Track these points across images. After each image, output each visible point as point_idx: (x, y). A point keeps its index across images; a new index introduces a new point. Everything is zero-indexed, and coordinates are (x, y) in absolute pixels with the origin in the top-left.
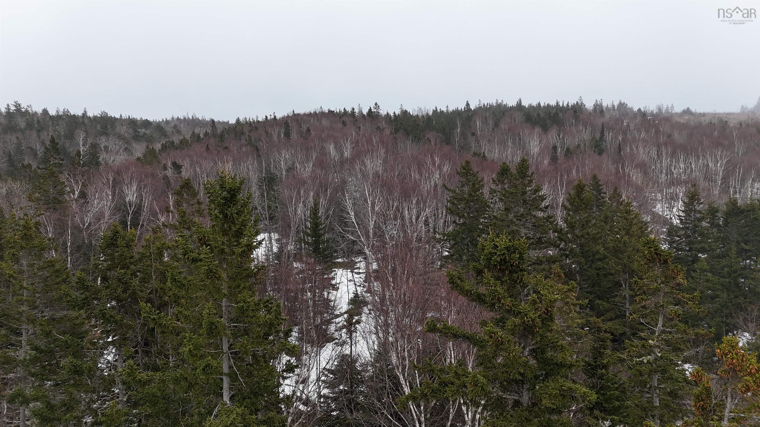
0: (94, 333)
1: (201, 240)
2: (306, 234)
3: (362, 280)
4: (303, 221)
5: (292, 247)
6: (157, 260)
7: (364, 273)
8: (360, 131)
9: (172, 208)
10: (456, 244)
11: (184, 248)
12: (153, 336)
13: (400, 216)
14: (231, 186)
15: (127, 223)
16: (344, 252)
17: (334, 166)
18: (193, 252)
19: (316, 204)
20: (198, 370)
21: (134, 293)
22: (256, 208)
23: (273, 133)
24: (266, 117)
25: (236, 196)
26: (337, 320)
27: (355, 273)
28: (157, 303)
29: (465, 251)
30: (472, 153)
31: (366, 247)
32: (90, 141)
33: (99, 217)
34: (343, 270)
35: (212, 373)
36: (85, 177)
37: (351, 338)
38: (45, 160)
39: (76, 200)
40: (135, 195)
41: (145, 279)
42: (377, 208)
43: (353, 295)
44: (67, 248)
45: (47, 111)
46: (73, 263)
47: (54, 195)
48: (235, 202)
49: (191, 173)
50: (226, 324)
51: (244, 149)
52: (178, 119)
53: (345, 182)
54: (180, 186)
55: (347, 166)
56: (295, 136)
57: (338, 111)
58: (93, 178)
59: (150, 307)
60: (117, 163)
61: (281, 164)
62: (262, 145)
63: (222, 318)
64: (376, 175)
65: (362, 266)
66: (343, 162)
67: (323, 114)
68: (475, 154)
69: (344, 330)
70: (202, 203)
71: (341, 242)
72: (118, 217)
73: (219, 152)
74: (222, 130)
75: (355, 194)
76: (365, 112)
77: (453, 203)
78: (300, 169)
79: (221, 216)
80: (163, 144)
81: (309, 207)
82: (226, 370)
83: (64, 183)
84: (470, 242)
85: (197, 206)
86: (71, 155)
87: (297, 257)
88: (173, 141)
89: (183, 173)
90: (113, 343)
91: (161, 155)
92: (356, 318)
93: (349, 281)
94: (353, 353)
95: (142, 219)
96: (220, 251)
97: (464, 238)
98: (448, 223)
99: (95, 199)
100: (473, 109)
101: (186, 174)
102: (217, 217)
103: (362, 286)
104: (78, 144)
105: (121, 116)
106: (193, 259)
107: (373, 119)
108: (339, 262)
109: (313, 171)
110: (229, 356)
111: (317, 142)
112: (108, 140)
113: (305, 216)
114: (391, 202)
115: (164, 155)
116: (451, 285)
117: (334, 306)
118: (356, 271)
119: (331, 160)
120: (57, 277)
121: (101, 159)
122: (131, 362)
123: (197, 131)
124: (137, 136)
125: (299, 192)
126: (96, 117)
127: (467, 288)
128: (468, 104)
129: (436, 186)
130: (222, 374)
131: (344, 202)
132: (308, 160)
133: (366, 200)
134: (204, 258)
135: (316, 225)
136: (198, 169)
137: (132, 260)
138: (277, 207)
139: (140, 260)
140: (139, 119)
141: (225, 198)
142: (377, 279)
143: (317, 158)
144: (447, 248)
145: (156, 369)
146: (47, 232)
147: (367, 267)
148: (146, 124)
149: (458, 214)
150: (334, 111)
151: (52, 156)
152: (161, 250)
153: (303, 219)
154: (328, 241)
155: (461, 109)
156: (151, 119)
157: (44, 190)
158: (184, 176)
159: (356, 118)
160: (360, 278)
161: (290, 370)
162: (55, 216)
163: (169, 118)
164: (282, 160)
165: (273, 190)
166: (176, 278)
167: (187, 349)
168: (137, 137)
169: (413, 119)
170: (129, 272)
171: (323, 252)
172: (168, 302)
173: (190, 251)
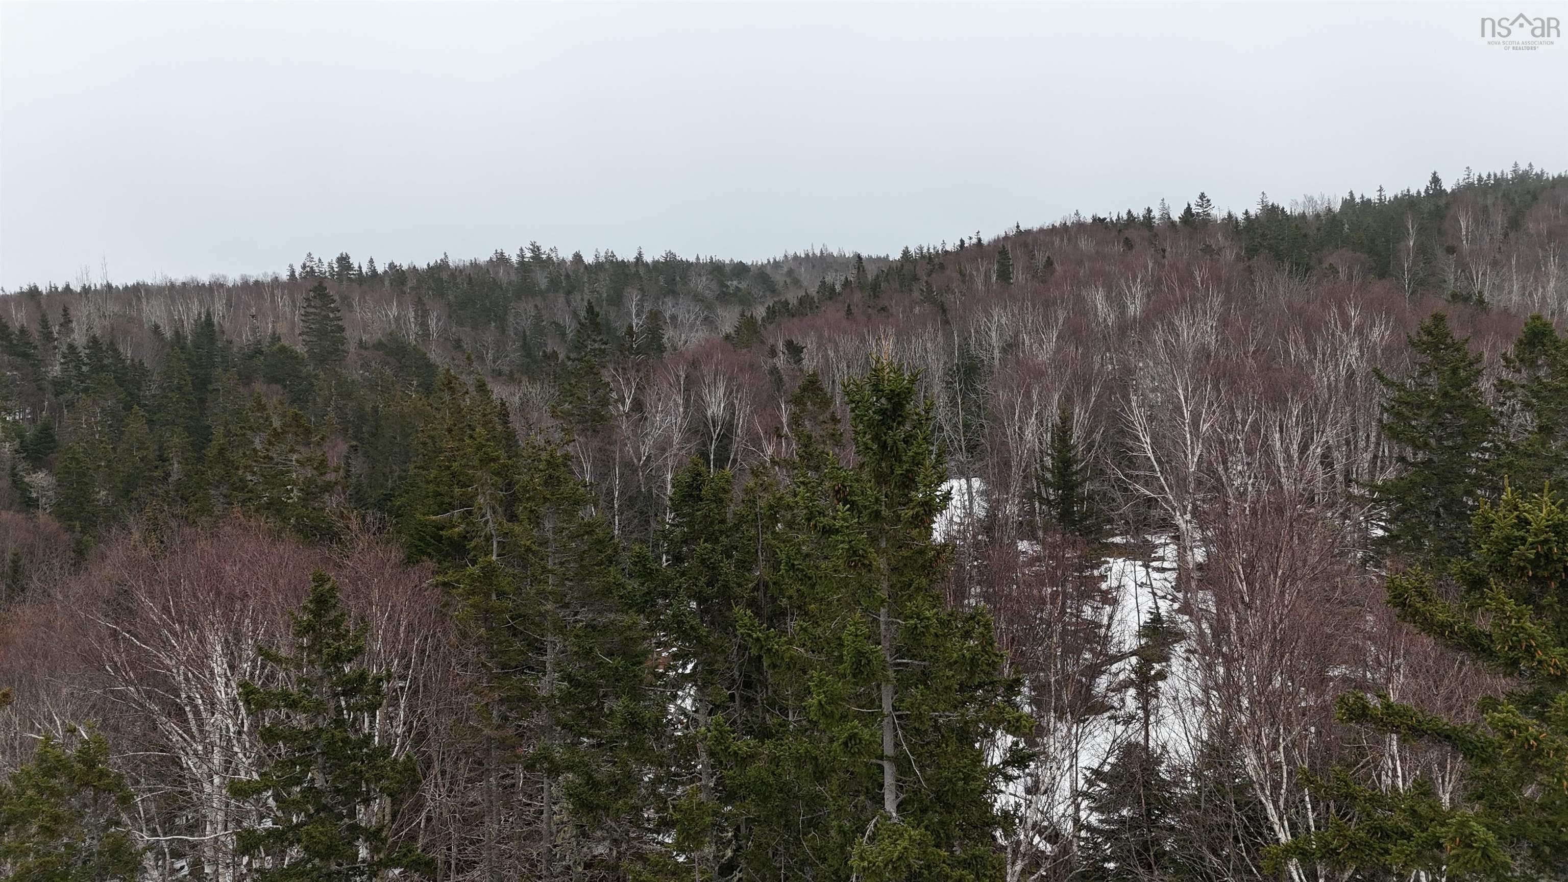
0: (655, 656)
1: (837, 492)
2: (1042, 480)
3: (1169, 586)
4: (1038, 455)
5: (1016, 510)
6: (768, 528)
7: (1174, 569)
8: (1164, 257)
9: (786, 428)
10: (1405, 511)
11: (807, 507)
12: (759, 669)
13: (1262, 446)
14: (893, 387)
15: (709, 457)
16: (1127, 523)
17: (1104, 336)
18: (824, 516)
19: (1066, 419)
20: (835, 744)
21: (726, 586)
22: (941, 429)
23: (975, 273)
24: (962, 241)
25: (902, 406)
26: (1114, 668)
27: (1154, 569)
28: (767, 609)
29: (1431, 528)
30: (1447, 295)
31: (1178, 514)
32: (648, 306)
33: (663, 447)
34: (1125, 561)
35: (860, 753)
36: (641, 374)
37: (1145, 708)
38: (579, 346)
39: (628, 415)
40: (722, 405)
41: (744, 562)
42: (1204, 427)
43: (1149, 615)
44: (613, 500)
45: (581, 257)
46: (622, 528)
47: (594, 407)
48: (900, 419)
49: (818, 362)
50: (888, 659)
51: (917, 310)
52: (796, 257)
53: (1130, 371)
54: (799, 387)
55: (1133, 336)
56: (1020, 278)
57: (1114, 219)
58: (655, 374)
59: (750, 617)
60: (691, 346)
61: (990, 337)
62: (952, 300)
63: (879, 644)
64: (1203, 353)
65: (1170, 555)
66: (1124, 328)
67: (1080, 226)
68: (1454, 296)
69: (1132, 692)
70: (839, 421)
71: (1120, 500)
72: (693, 445)
73: (869, 318)
74: (875, 274)
75: (1152, 396)
76: (1176, 215)
77: (1399, 415)
78: (1031, 346)
79: (875, 447)
80: (769, 308)
81: (1050, 425)
82: (889, 749)
83: (608, 384)
84: (1444, 507)
85: (830, 426)
86: (618, 334)
87: (1027, 530)
88: (786, 301)
89: (804, 362)
90: (691, 677)
91: (766, 329)
92: (1157, 667)
93: (1140, 586)
94: (1151, 744)
95: (734, 449)
96: (873, 515)
97: (1426, 497)
98: (1382, 461)
99: (657, 412)
100: (1449, 190)
101: (809, 363)
102: (867, 448)
103: (1170, 597)
104: (629, 314)
105: (698, 258)
106: (824, 527)
107: (1196, 228)
108: (1116, 545)
109: (1058, 350)
110: (894, 723)
111: (1067, 288)
112: (677, 304)
113: (1041, 443)
114: (1239, 414)
115: (770, 327)
116: (1398, 610)
117: (1106, 636)
118: (1155, 564)
119: (1098, 324)
120: (600, 552)
121: (665, 340)
122: (720, 716)
123: (829, 279)
124: (725, 294)
125: (1027, 394)
126: (658, 262)
127: (1441, 617)
128: (1436, 180)
129: (1351, 375)
130: (881, 758)
131: (1126, 413)
132: (1048, 325)
133: (1178, 409)
134: (842, 527)
135: (1064, 464)
136: (831, 354)
137: (723, 527)
138: (982, 426)
139: (737, 527)
140: (727, 262)
141: (882, 412)
142: (1203, 584)
143: (1067, 320)
144: (1381, 520)
145: (764, 734)
146: (582, 472)
147: (1181, 556)
148: (740, 269)
149: (1413, 442)
150: (1105, 219)
151: (589, 337)
152: (776, 509)
153: (1037, 449)
154: (1090, 497)
155: (1419, 192)
156: (748, 261)
157: (578, 398)
158: (805, 368)
159: (1155, 231)
160: (1165, 579)
161: (1018, 762)
162: (595, 443)
163: (780, 257)
164: (994, 328)
165: (975, 391)
166: (796, 563)
167: (815, 701)
168: (725, 297)
169: (1294, 225)
170: (719, 548)
171: (1082, 520)
172: (786, 608)
173: (820, 513)
